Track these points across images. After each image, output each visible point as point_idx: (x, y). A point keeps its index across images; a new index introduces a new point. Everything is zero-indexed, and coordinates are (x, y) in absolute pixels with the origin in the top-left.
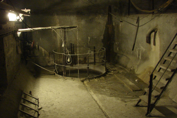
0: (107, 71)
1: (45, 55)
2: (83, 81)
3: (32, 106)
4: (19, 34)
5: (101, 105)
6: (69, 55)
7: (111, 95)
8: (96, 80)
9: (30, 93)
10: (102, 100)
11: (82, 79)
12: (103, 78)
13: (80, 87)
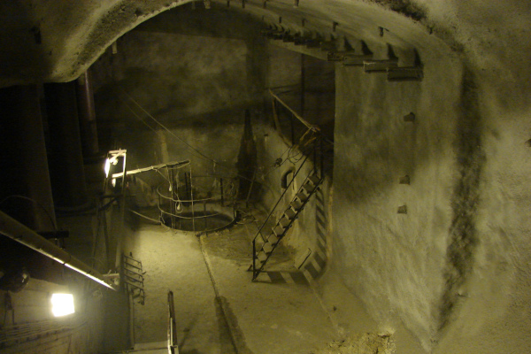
0: (238, 218)
1: (146, 190)
2: (198, 236)
3: (135, 270)
4: (114, 182)
5: (211, 268)
6: (179, 201)
7: (228, 256)
8: (217, 234)
9: (131, 254)
10: (214, 263)
11: (197, 233)
12: (227, 230)
13: (192, 245)
